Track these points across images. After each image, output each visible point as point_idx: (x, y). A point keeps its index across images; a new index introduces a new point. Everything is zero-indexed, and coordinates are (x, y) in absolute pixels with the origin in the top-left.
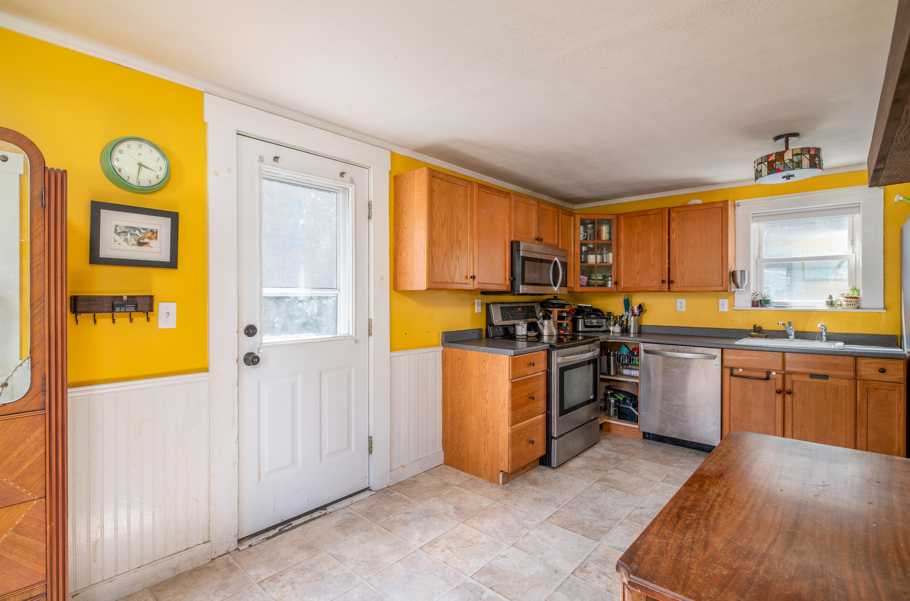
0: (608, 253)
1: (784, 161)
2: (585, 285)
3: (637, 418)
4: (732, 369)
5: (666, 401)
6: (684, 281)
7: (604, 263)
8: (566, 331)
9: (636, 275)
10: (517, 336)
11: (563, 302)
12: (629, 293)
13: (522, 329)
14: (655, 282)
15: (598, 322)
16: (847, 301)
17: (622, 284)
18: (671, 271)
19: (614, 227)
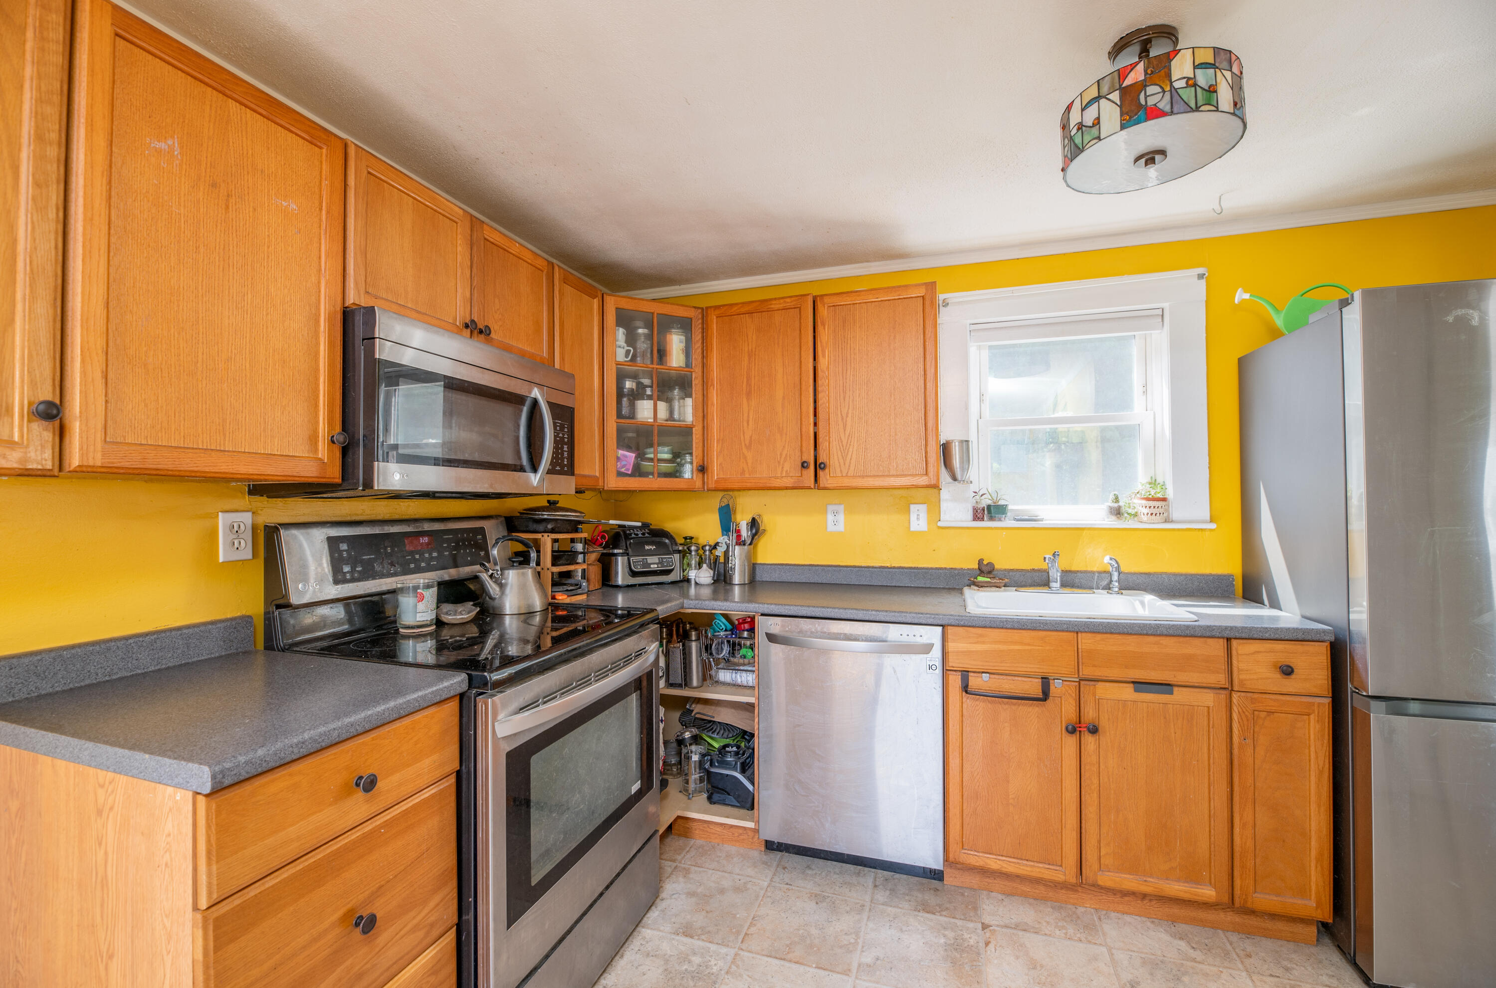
0: (684, 399)
1: (1171, 83)
2: (629, 472)
3: (750, 800)
4: (965, 675)
5: (819, 761)
6: (847, 465)
7: (674, 420)
8: (579, 591)
9: (745, 450)
10: (401, 630)
11: (572, 516)
12: (729, 493)
13: (416, 606)
14: (787, 467)
15: (661, 563)
16: (1150, 507)
17: (715, 473)
18: (820, 440)
19: (697, 336)
